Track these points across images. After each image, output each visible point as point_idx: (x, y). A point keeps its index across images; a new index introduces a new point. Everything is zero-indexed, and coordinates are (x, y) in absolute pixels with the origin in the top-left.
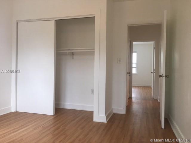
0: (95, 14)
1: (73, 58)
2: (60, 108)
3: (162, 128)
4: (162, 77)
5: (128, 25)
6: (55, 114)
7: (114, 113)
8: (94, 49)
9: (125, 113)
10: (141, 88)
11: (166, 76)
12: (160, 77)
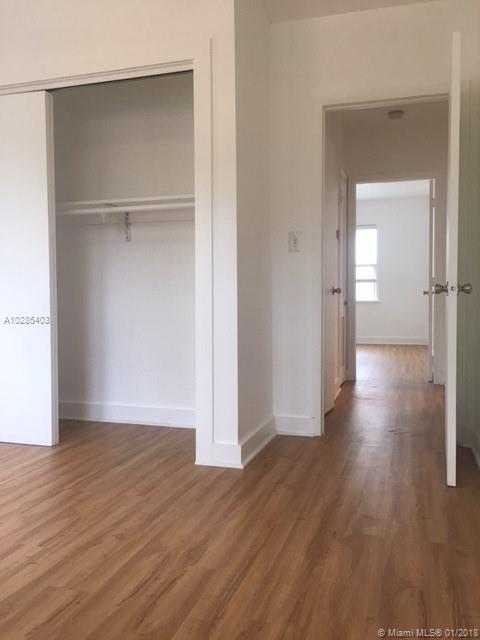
0: (190, 61)
1: (128, 239)
2: (83, 422)
3: (449, 484)
4: (446, 291)
5: (324, 107)
6: (60, 441)
7: (278, 436)
8: (193, 200)
9: (319, 434)
10: (394, 349)
11: (461, 289)
12: (437, 292)
